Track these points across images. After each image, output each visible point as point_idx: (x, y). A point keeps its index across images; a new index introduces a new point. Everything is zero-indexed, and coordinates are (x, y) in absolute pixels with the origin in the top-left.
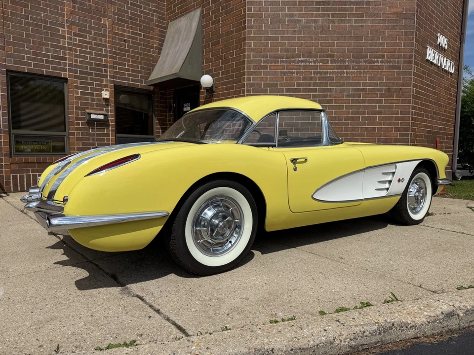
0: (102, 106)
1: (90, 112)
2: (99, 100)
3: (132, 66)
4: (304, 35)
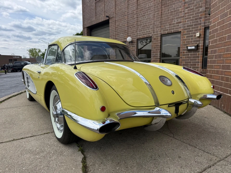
1: (188, 46)
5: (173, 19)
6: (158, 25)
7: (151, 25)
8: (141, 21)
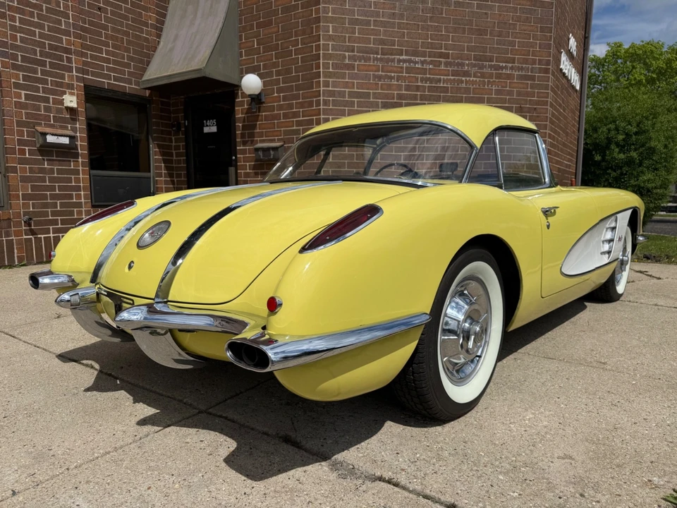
0: (64, 120)
1: (44, 131)
2: (60, 111)
3: (113, 54)
4: (407, 20)
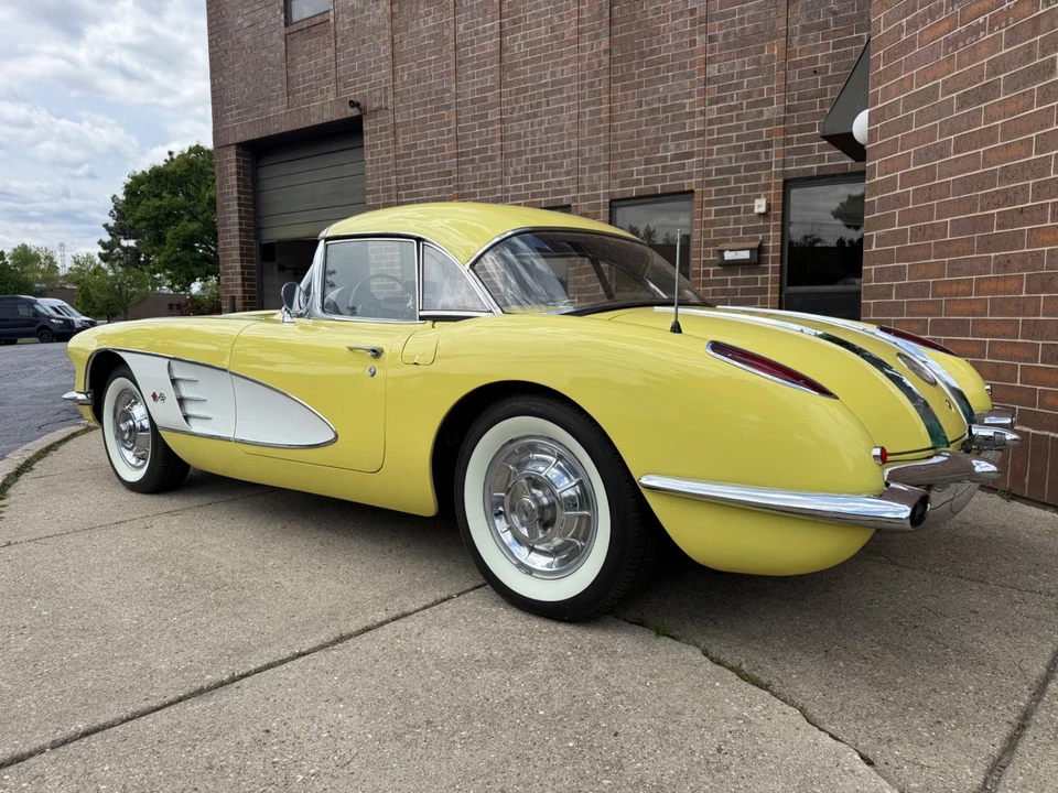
1: (724, 248)
5: (658, 140)
6: (598, 159)
7: (564, 157)
8: (518, 136)
